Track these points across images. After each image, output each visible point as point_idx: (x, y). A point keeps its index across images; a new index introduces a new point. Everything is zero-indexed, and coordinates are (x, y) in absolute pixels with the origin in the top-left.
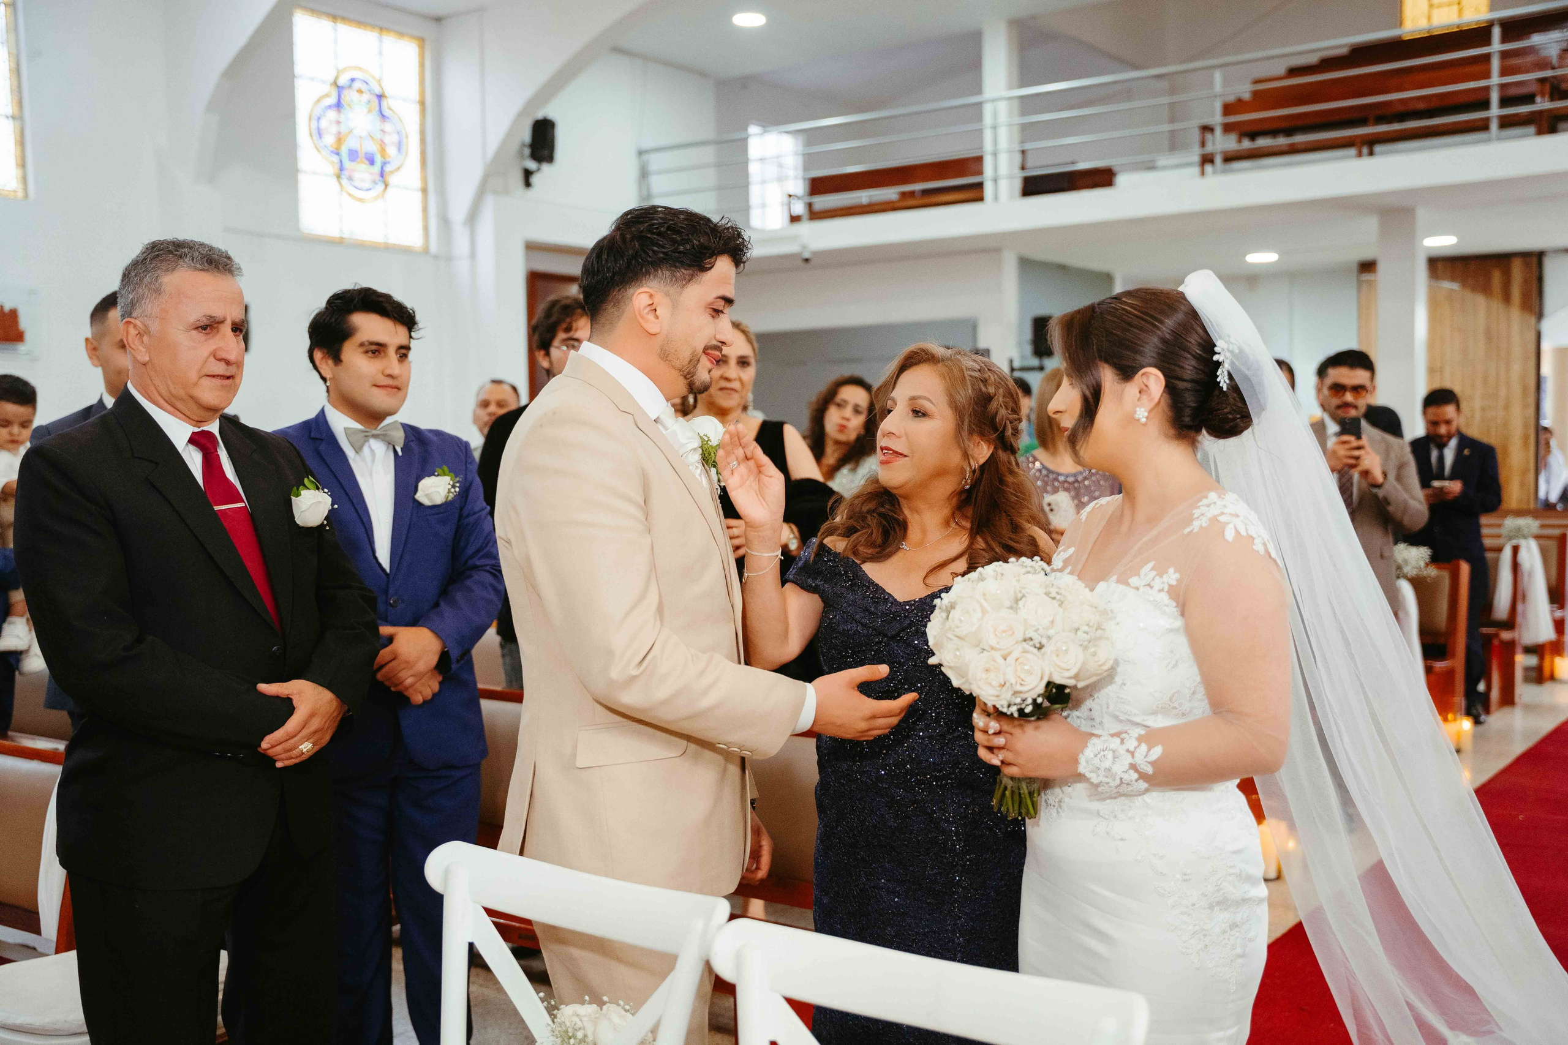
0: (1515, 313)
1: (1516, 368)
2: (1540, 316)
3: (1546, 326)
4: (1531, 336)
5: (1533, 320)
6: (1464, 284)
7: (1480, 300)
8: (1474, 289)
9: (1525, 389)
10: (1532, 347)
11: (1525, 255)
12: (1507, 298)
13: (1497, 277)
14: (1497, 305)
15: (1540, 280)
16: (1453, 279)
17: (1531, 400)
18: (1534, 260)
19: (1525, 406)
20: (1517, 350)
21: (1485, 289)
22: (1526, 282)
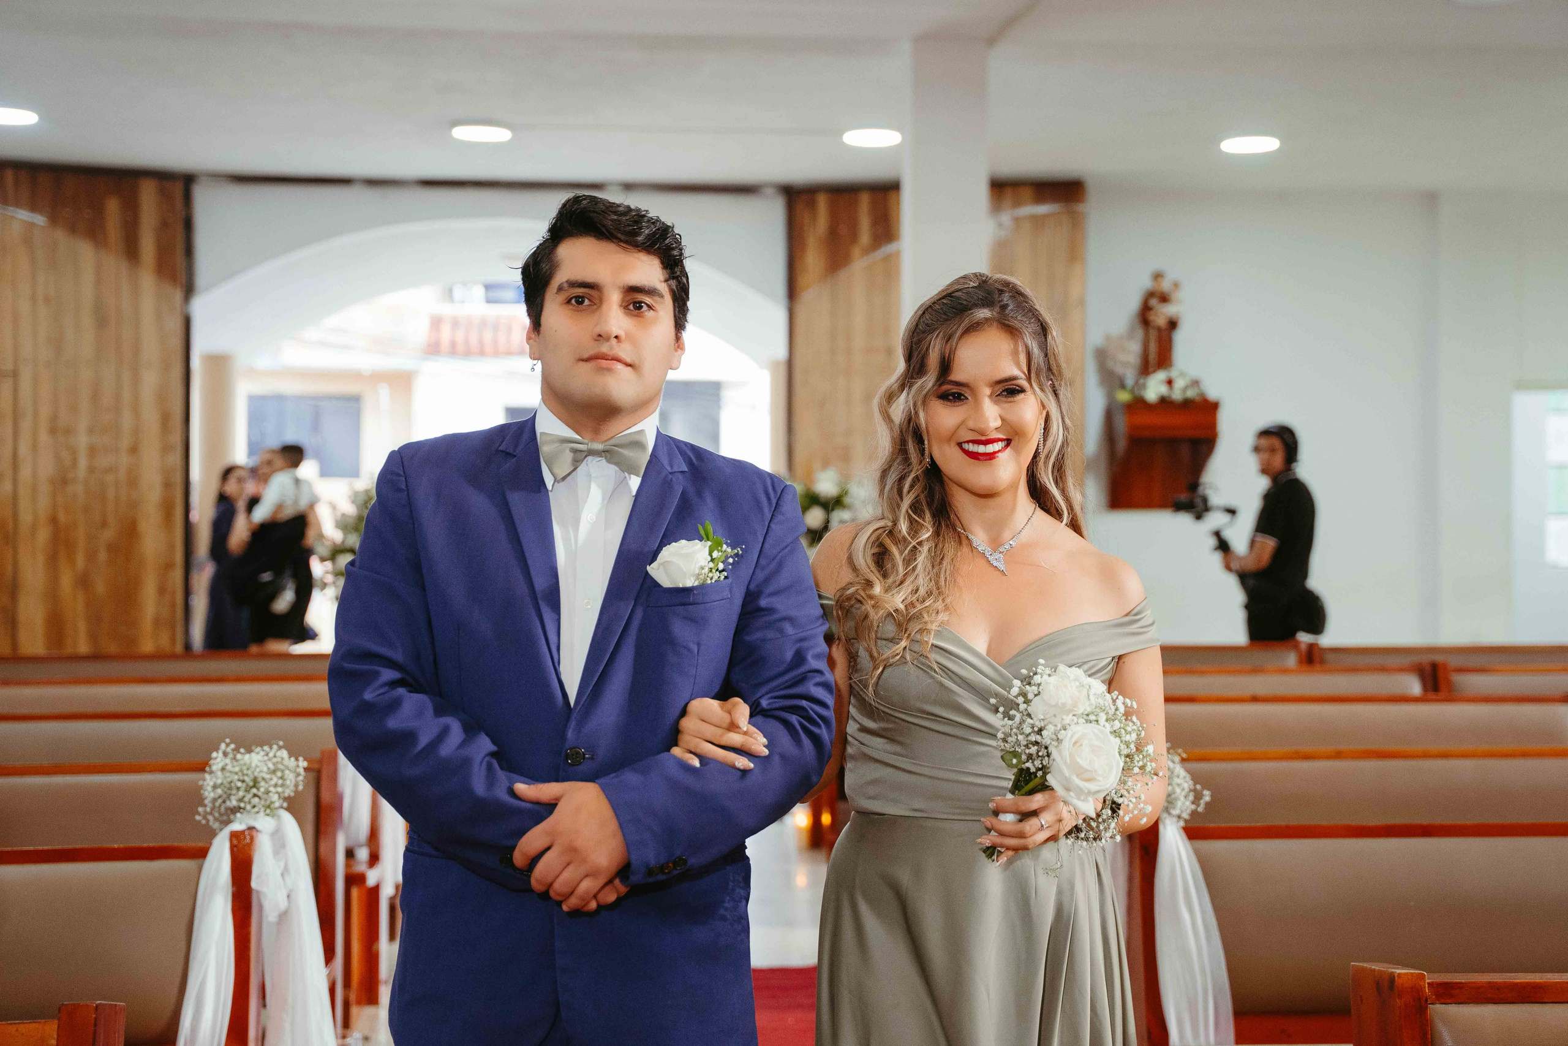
0: (147, 280)
1: (150, 379)
2: (189, 290)
3: (201, 308)
4: (174, 325)
5: (178, 295)
6: (54, 220)
7: (85, 250)
8: (73, 229)
9: (165, 419)
10: (177, 342)
11: (162, 177)
12: (131, 251)
13: (113, 207)
14: (114, 264)
15: (188, 225)
16: (33, 208)
17: (177, 438)
18: (178, 188)
19: (166, 449)
20: (151, 350)
21: (94, 232)
22: (164, 225)
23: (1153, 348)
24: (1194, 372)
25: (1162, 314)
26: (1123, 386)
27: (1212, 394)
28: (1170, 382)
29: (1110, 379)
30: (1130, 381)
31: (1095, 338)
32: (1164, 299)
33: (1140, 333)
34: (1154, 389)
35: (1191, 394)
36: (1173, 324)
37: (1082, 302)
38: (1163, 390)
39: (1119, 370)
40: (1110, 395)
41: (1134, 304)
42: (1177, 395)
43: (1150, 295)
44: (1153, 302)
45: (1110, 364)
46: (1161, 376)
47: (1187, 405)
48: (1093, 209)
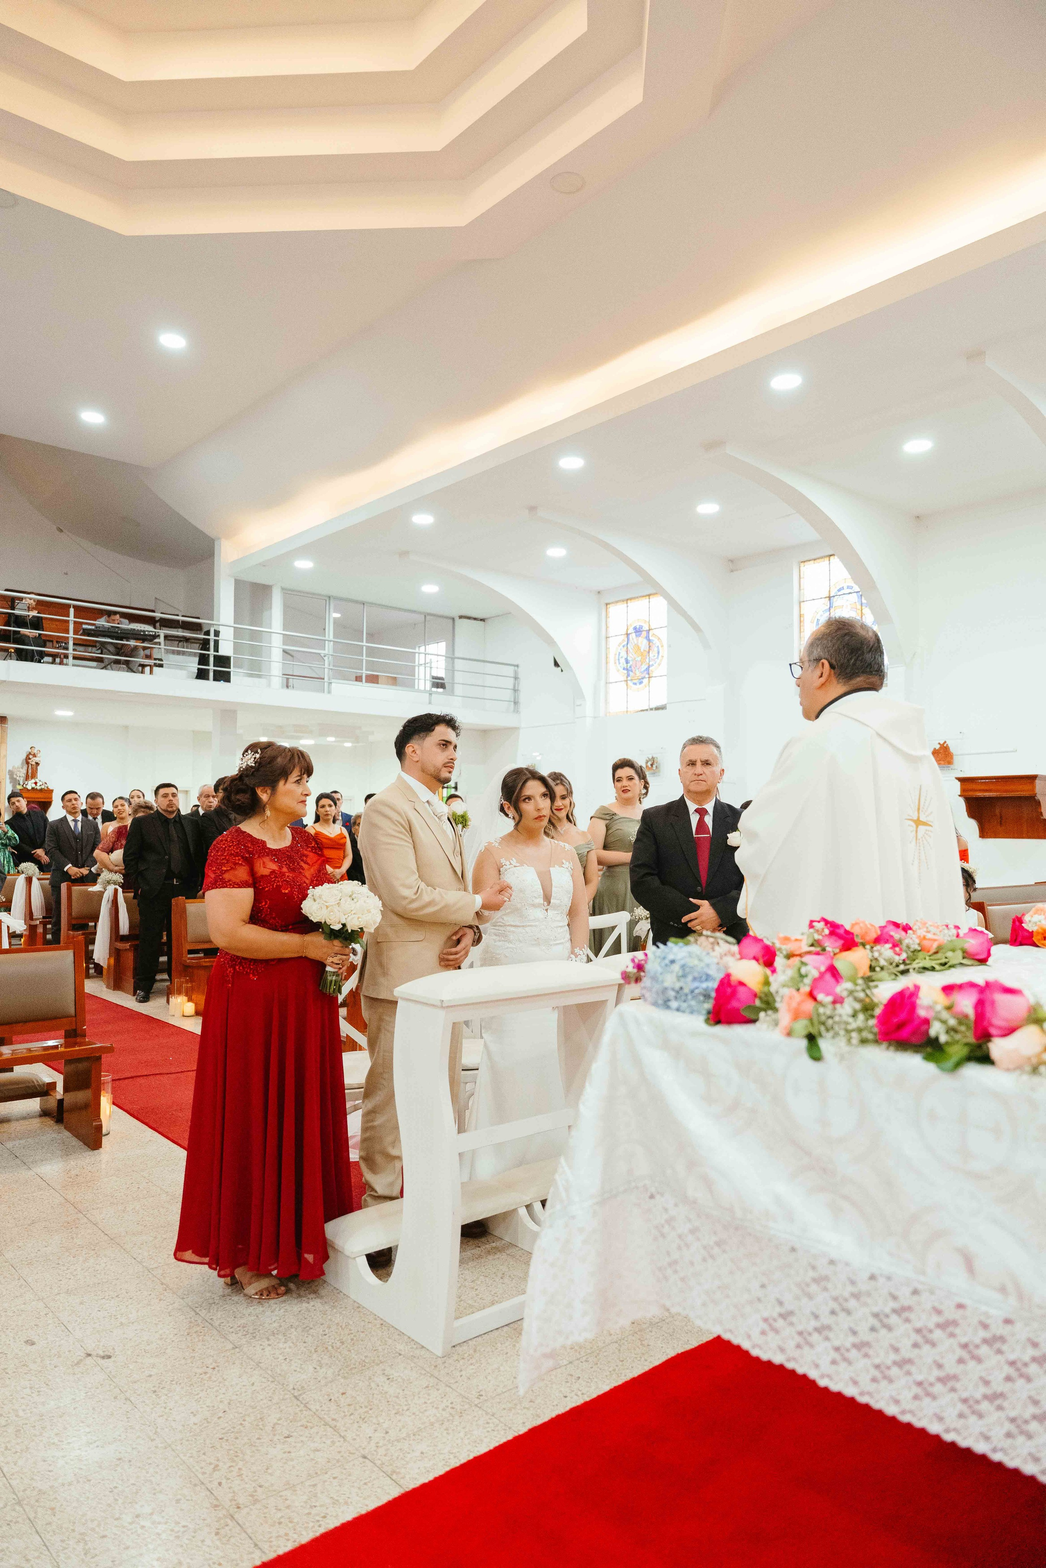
23: (30, 771)
24: (44, 781)
25: (33, 761)
26: (19, 784)
27: (51, 788)
28: (36, 783)
29: (14, 781)
30: (21, 783)
31: (10, 767)
32: (34, 756)
33: (25, 767)
34: (30, 785)
35: (43, 787)
36: (37, 764)
37: (5, 756)
38: (34, 785)
39: (18, 778)
40: (14, 786)
41: (24, 757)
42: (38, 788)
43: (30, 753)
44: (31, 757)
45: (15, 776)
46: (33, 781)
47: (41, 790)
48: (10, 726)
